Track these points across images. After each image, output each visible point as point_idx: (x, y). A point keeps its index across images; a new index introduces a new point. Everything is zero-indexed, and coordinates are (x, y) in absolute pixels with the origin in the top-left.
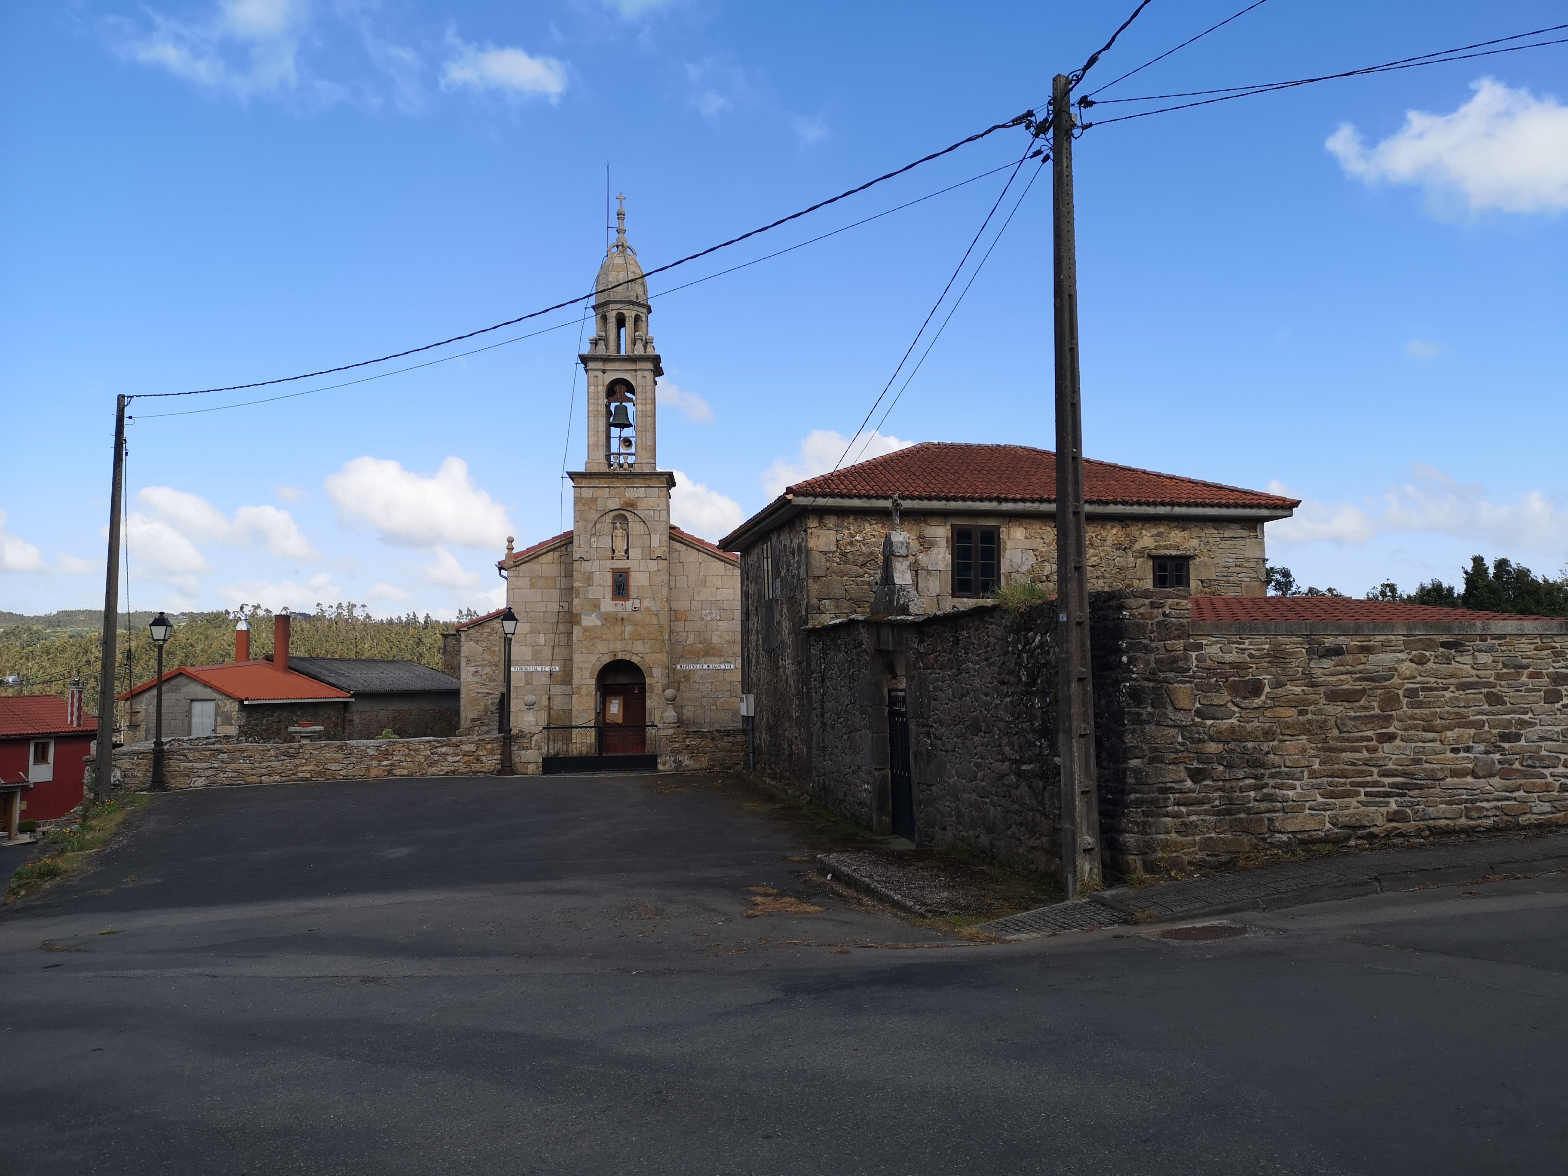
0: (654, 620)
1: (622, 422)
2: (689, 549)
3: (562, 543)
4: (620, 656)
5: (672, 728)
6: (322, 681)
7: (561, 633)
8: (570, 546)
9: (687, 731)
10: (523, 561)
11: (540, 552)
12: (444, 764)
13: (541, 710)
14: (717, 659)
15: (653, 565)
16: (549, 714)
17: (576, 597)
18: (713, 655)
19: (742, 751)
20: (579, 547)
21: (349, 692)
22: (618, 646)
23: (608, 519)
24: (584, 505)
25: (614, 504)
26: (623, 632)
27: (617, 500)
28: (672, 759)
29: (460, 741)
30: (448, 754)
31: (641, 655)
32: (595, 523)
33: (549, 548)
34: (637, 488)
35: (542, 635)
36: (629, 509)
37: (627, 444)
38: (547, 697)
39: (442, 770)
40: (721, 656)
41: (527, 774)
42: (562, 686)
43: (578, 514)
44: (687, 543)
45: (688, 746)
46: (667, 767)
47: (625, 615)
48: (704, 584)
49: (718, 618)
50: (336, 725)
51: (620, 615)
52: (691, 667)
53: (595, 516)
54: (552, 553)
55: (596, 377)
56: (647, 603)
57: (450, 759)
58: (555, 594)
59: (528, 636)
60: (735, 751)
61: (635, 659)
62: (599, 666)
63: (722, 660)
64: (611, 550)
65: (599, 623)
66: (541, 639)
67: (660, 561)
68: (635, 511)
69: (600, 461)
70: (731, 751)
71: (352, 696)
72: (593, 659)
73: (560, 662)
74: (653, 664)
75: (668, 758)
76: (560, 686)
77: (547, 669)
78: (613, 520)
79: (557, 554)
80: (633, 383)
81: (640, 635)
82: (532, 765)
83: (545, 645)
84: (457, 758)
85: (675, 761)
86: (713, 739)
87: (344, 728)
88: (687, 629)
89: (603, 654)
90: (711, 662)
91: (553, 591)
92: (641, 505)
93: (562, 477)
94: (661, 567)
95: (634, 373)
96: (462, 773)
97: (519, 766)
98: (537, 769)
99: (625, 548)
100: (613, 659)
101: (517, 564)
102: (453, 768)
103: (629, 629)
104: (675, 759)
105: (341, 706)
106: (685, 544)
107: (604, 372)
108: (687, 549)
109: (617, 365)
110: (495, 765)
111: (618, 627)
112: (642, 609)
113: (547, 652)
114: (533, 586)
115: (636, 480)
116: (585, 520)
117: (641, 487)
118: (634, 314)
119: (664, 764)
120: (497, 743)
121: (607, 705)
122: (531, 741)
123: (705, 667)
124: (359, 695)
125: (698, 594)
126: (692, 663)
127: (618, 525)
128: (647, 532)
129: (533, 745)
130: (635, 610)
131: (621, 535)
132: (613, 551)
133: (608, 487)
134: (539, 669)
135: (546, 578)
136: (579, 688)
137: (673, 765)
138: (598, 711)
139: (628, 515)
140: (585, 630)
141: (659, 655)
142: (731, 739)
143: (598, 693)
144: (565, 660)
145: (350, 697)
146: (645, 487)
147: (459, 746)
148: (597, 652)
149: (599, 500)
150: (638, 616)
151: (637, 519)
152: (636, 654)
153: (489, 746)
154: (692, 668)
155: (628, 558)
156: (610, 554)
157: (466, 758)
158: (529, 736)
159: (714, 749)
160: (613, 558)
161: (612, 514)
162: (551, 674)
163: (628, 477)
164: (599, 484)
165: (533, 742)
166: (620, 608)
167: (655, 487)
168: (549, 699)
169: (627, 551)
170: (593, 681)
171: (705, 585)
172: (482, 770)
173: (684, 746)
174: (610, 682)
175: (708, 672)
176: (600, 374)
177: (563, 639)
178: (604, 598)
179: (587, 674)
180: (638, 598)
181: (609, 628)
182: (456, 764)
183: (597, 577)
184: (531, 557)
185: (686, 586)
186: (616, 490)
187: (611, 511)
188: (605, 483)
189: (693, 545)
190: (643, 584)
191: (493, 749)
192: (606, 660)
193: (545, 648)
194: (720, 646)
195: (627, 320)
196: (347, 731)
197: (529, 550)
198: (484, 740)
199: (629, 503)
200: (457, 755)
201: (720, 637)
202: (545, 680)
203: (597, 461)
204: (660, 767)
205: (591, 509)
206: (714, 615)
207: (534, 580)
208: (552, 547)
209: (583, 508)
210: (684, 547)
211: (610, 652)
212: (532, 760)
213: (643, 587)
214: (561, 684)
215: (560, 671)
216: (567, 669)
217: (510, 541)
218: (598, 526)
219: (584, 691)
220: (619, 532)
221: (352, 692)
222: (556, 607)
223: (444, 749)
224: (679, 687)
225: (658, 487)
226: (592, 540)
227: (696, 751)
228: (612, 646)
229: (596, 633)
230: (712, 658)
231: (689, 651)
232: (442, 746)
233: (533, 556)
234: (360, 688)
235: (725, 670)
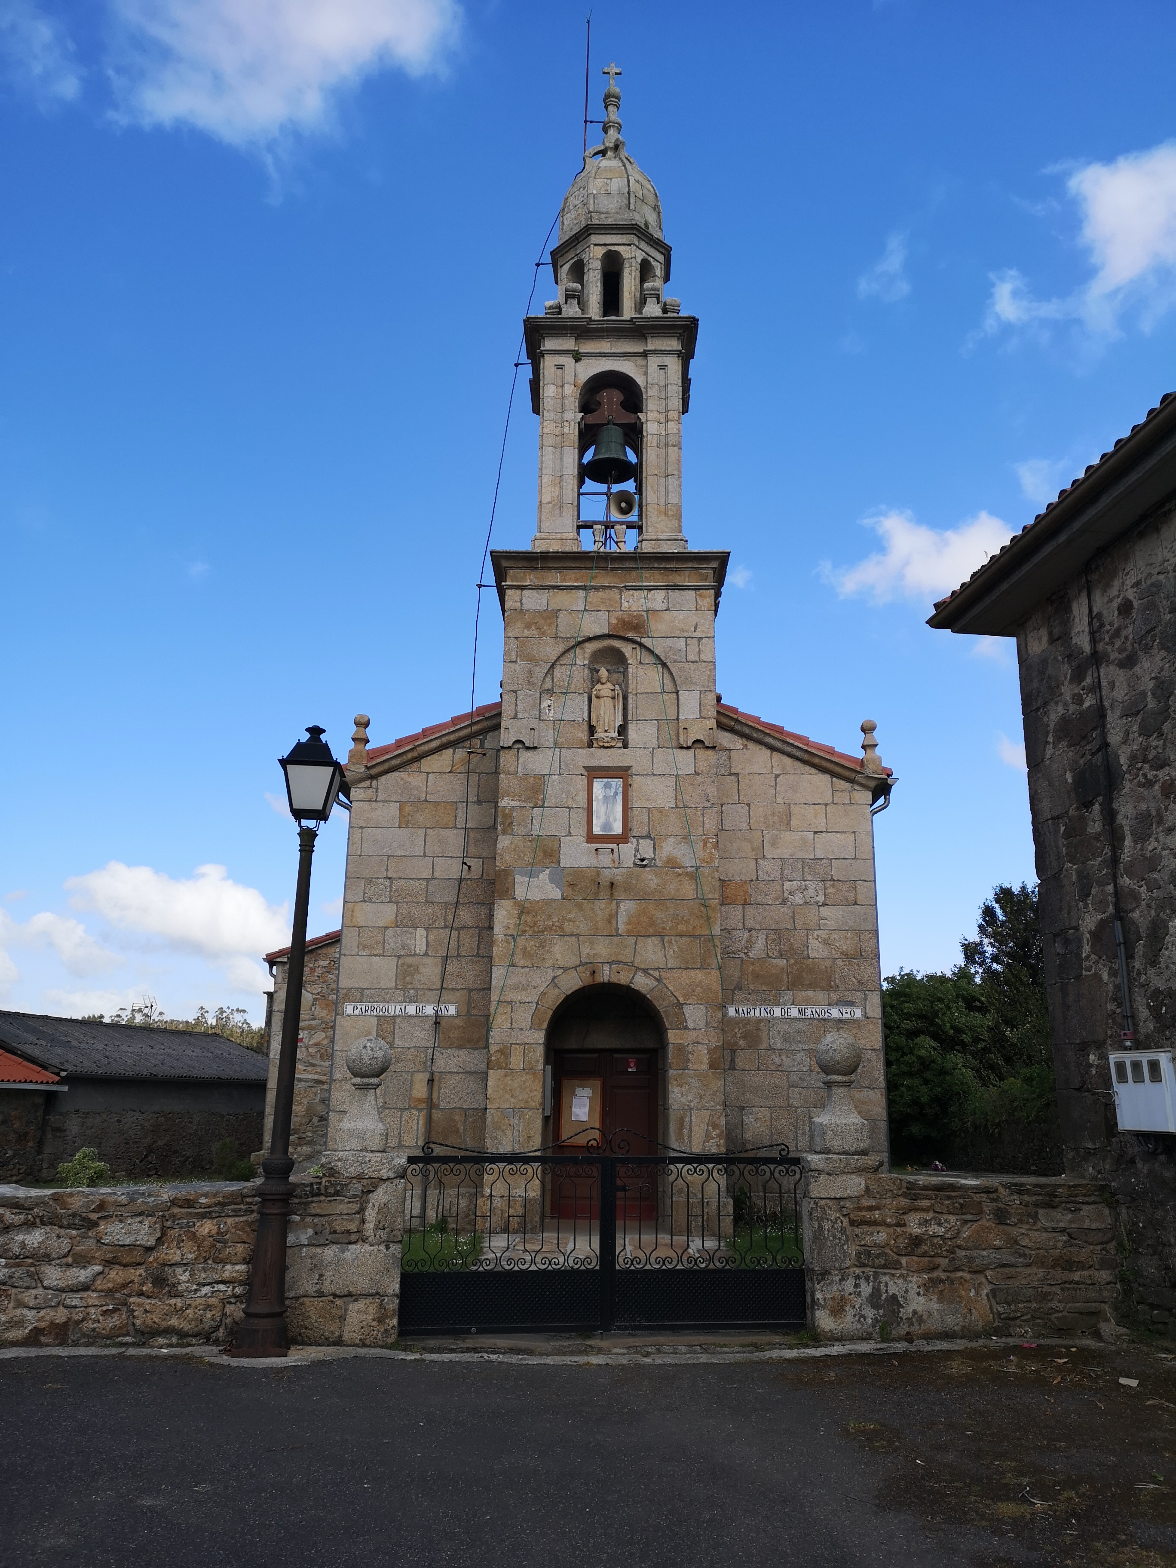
0: (688, 890)
1: (615, 456)
2: (751, 745)
3: (475, 728)
4: (606, 975)
5: (860, 1171)
7: (464, 925)
8: (489, 736)
9: (911, 1186)
10: (386, 766)
11: (425, 748)
12: (28, 1297)
13: (409, 1109)
14: (821, 996)
15: (685, 761)
16: (429, 1120)
17: (504, 832)
18: (813, 986)
19: (1104, 1264)
20: (515, 717)
21: (58, 1074)
22: (602, 949)
23: (582, 657)
24: (528, 626)
25: (595, 624)
26: (612, 917)
27: (603, 616)
28: (866, 1289)
29: (102, 1206)
30: (47, 1258)
31: (656, 974)
32: (552, 666)
33: (444, 740)
34: (650, 589)
35: (421, 932)
36: (630, 635)
37: (623, 505)
38: (426, 1076)
39: (19, 1323)
40: (829, 987)
41: (339, 1342)
42: (462, 1052)
43: (513, 644)
44: (747, 731)
45: (916, 1241)
46: (848, 1322)
47: (618, 875)
48: (786, 820)
49: (821, 899)
50: (22, 1138)
51: (607, 875)
52: (759, 1012)
53: (552, 650)
54: (450, 751)
55: (560, 367)
56: (670, 848)
57: (53, 1275)
58: (454, 839)
59: (390, 932)
60: (1081, 1266)
61: (642, 983)
62: (555, 998)
63: (834, 996)
64: (585, 727)
65: (556, 894)
66: (419, 940)
67: (701, 753)
68: (643, 640)
69: (565, 536)
70: (1069, 1265)
71: (63, 1081)
72: (541, 980)
73: (458, 994)
74: (685, 996)
75: (849, 1285)
76: (457, 1053)
77: (429, 1010)
78: (591, 662)
79: (461, 753)
80: (640, 380)
81: (652, 923)
82: (361, 1304)
83: (426, 954)
84: (83, 1275)
85: (874, 1300)
86: (1001, 1216)
87: (41, 1143)
88: (750, 923)
89: (565, 969)
90: (808, 1002)
91: (450, 834)
92: (657, 627)
93: (480, 586)
94: (702, 766)
95: (640, 361)
96: (93, 1338)
97: (313, 1309)
98: (380, 1320)
99: (619, 722)
100: (588, 981)
101: (373, 772)
102: (61, 1315)
103: (627, 908)
104: (876, 1293)
105: (40, 1100)
106: (742, 735)
107: (577, 357)
108: (745, 746)
109: (605, 346)
110: (225, 1302)
111: (602, 904)
112: (659, 863)
113: (430, 971)
114: (405, 821)
115: (646, 574)
116: (530, 659)
117: (657, 588)
118: (640, 256)
119: (837, 1311)
120: (236, 1214)
121: (565, 1100)
122: (362, 1211)
123: (794, 1012)
124: (76, 1080)
125: (773, 844)
126: (764, 1002)
127: (603, 673)
128: (669, 686)
129: (370, 1226)
130: (642, 863)
131: (610, 694)
132: (592, 730)
133: (584, 588)
134: (411, 1009)
135: (437, 804)
136: (505, 1052)
137: (870, 1313)
138: (547, 1113)
139: (627, 649)
140: (524, 909)
141: (699, 975)
142: (1063, 1219)
143: (549, 1067)
144: (470, 990)
145: (58, 1083)
146: (667, 588)
147: (95, 1224)
148: (549, 963)
149: (561, 615)
150: (650, 879)
151: (648, 659)
152: (645, 971)
153: (206, 1227)
154: (764, 1014)
155: (625, 746)
156: (584, 736)
157: (116, 1275)
158: (356, 1188)
159: (1006, 1257)
160: (590, 745)
161: (590, 647)
162: (437, 1023)
163: (627, 565)
164: (563, 580)
165: (371, 1214)
166: (605, 860)
167: (688, 588)
168: (431, 1081)
169: (622, 730)
170: (539, 1037)
171: (789, 824)
172: (174, 1322)
173: (902, 1242)
174: (572, 1043)
175: (800, 1025)
176: (568, 361)
177: (469, 942)
178: (570, 834)
179: (524, 1017)
180: (648, 837)
181: (580, 906)
182: (74, 1300)
183: (554, 790)
184: (405, 758)
185: (744, 826)
186: (601, 594)
187: (589, 639)
188: (577, 580)
189: (760, 736)
190: (660, 803)
191: (219, 1238)
192: (572, 983)
193: (428, 960)
194: (828, 963)
195: (627, 265)
197: (399, 743)
198: (189, 1203)
199: (630, 623)
200: (82, 1261)
201: (826, 943)
202: (422, 1036)
203: (559, 536)
204: (824, 1321)
205: (544, 634)
206: (811, 892)
207: (408, 809)
208: (452, 737)
209: (526, 633)
210: (737, 743)
211: (582, 964)
212: (363, 1284)
213: (661, 810)
214: (459, 1047)
215: (458, 1015)
216: (474, 1012)
217: (363, 724)
218: (557, 672)
219: (516, 1061)
220: (605, 689)
221: (64, 1074)
222: (454, 870)
223: (34, 1238)
224: (733, 1060)
225: (697, 589)
226: (545, 704)
227: (943, 1262)
228: (585, 950)
229: (550, 917)
230: (810, 993)
231: (757, 976)
232: (29, 1225)
233: (410, 756)
235: (840, 1021)
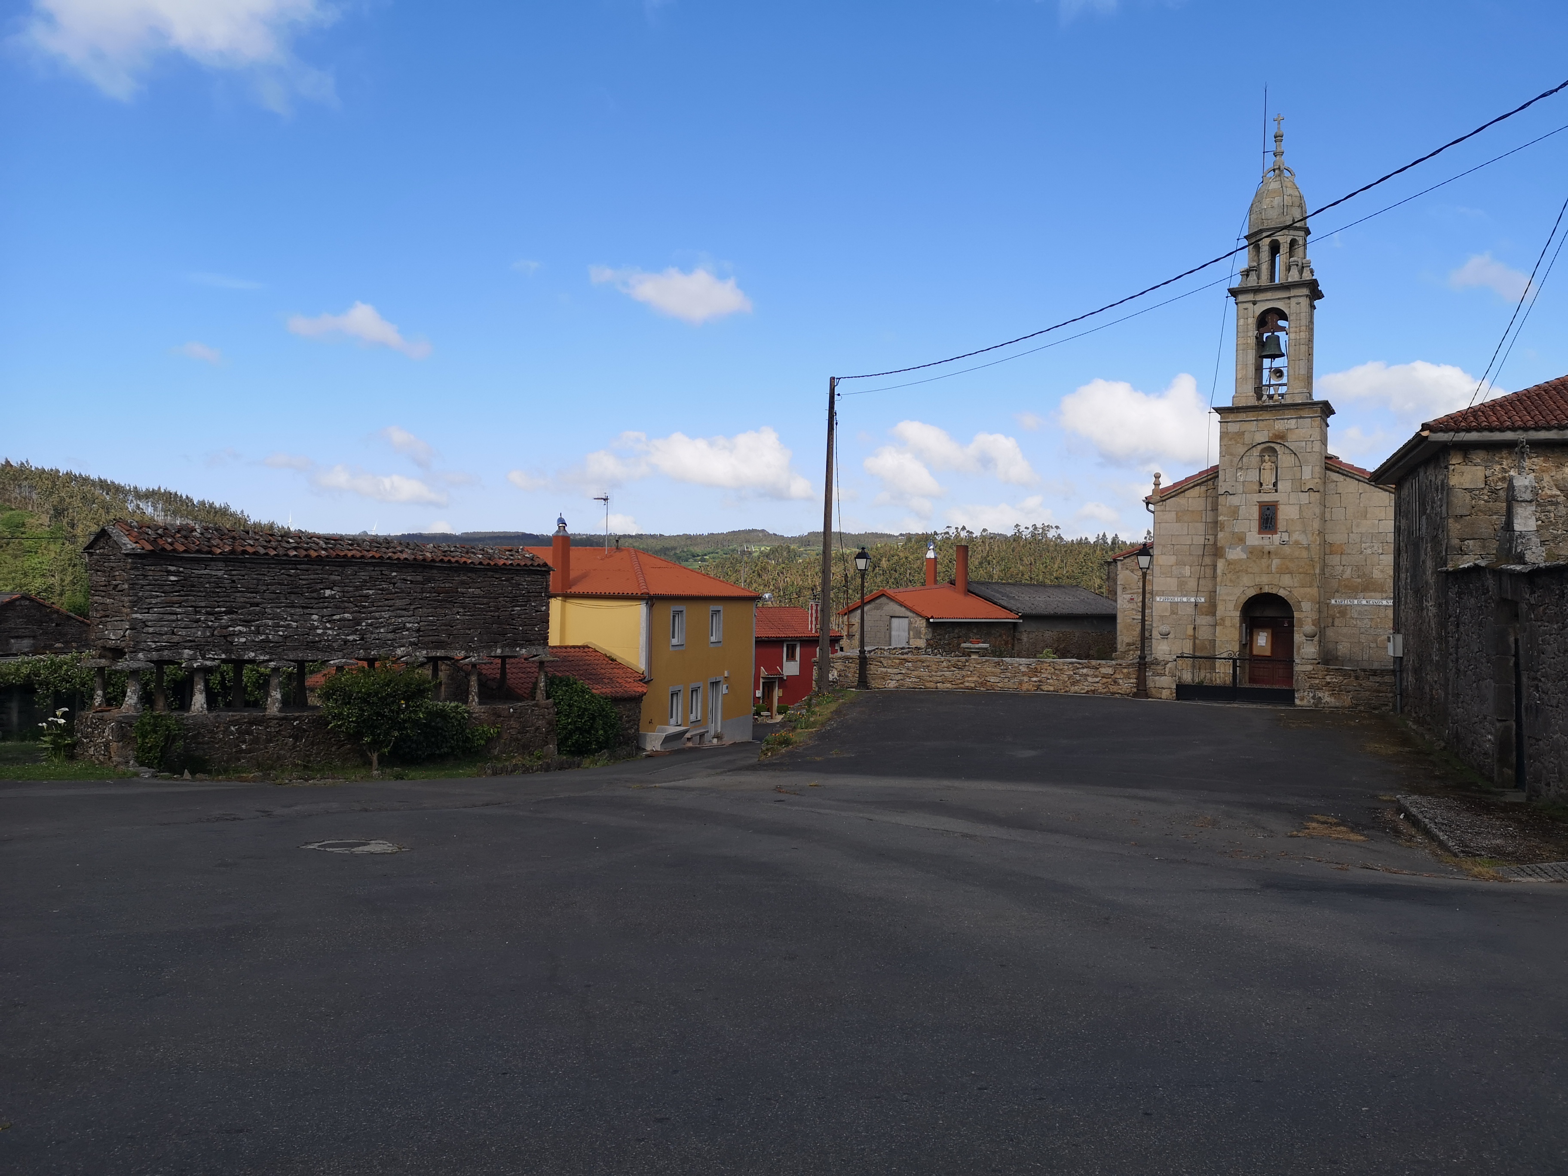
0: (1305, 554)
1: (1273, 353)
2: (1348, 479)
3: (1209, 477)
4: (1266, 590)
5: (1311, 664)
6: (995, 603)
7: (1207, 565)
8: (1217, 479)
9: (1328, 668)
10: (1169, 496)
11: (1186, 487)
12: (1085, 684)
13: (1186, 639)
14: (1378, 595)
15: (1304, 498)
16: (1194, 643)
17: (1221, 531)
18: (1375, 591)
19: (1390, 692)
20: (1225, 481)
21: (1017, 614)
22: (1264, 579)
23: (1256, 452)
24: (1230, 439)
25: (1262, 437)
26: (1269, 566)
27: (1266, 432)
28: (1311, 695)
29: (1099, 665)
30: (1088, 675)
31: (1289, 589)
32: (1242, 457)
33: (1195, 483)
34: (1288, 419)
35: (1187, 567)
36: (1279, 441)
37: (1278, 375)
38: (1193, 626)
39: (1084, 689)
40: (1382, 591)
41: (1161, 698)
42: (1208, 617)
43: (1224, 448)
44: (1345, 473)
45: (1329, 683)
46: (1305, 702)
47: (1272, 548)
48: (1364, 515)
49: (1380, 551)
50: (1006, 643)
51: (1267, 548)
52: (1347, 602)
53: (1241, 450)
54: (1199, 487)
55: (1246, 309)
56: (1296, 536)
57: (1090, 679)
58: (1201, 527)
59: (1174, 568)
60: (1382, 692)
61: (1282, 593)
62: (1244, 599)
63: (1384, 595)
64: (1258, 484)
65: (1245, 556)
66: (1187, 571)
67: (1312, 494)
68: (1285, 443)
69: (1248, 394)
70: (1379, 692)
71: (1020, 618)
72: (1238, 591)
73: (1205, 593)
74: (1302, 598)
75: (1306, 693)
76: (1205, 617)
77: (1193, 600)
78: (1260, 453)
79: (1203, 488)
80: (1286, 311)
81: (1287, 568)
82: (1166, 690)
83: (1190, 577)
84: (1097, 680)
85: (1314, 697)
86: (1357, 678)
87: (1013, 645)
88: (1343, 563)
89: (1249, 587)
90: (1371, 598)
91: (1199, 525)
92: (1291, 437)
93: (1210, 413)
94: (1312, 499)
95: (1287, 301)
96: (1101, 693)
97: (1154, 691)
98: (1171, 694)
99: (1274, 480)
100: (1258, 592)
101: (1163, 499)
102: (1093, 688)
103: (1276, 562)
104: (1314, 696)
105: (1011, 626)
106: (1343, 475)
107: (1254, 303)
108: (1345, 480)
109: (1269, 295)
110: (1131, 688)
111: (1265, 560)
112: (1291, 543)
113: (1192, 584)
114: (1178, 520)
115: (1287, 412)
116: (1231, 454)
117: (1292, 418)
118: (1289, 239)
119: (1302, 699)
120: (1132, 668)
121: (1255, 637)
122: (1165, 669)
123: (1364, 602)
125: (1357, 526)
126: (1349, 598)
127: (1267, 458)
128: (1298, 464)
129: (1167, 673)
130: (1283, 543)
131: (1270, 467)
132: (1261, 484)
133: (1257, 420)
134: (1185, 599)
135: (1193, 512)
136: (1223, 619)
137: (1312, 701)
138: (1244, 643)
139: (1277, 447)
140: (1229, 563)
141: (1308, 590)
142: (1378, 679)
143: (1244, 625)
144: (1210, 592)
145: (1018, 619)
146: (1297, 418)
147: (1098, 669)
148: (1242, 584)
149: (1246, 433)
150: (1287, 550)
151: (1287, 451)
152: (1284, 588)
153: (1125, 671)
154: (1349, 603)
155: (1276, 491)
156: (1257, 487)
157: (1105, 680)
158: (1163, 663)
159: (1358, 688)
160: (1260, 492)
161: (1260, 447)
162: (1196, 605)
163: (1277, 408)
164: (1247, 417)
165: (1167, 669)
166: (1266, 542)
167: (1307, 417)
168: (1194, 628)
169: (1275, 484)
170: (1238, 614)
171: (1366, 516)
172: (1119, 691)
173: (1324, 683)
174: (1258, 614)
175: (1366, 608)
176: (1250, 305)
177: (1209, 572)
178: (1250, 531)
179: (1231, 606)
180: (1286, 531)
181: (1255, 561)
182: (1095, 685)
183: (1242, 512)
184: (1177, 492)
185: (1343, 518)
186: (1265, 422)
187: (1259, 444)
188: (1254, 417)
189: (1352, 475)
190: (1292, 517)
191: (1129, 673)
192: (1252, 593)
193: (1190, 579)
194: (1382, 580)
195: (1281, 247)
196: (1016, 648)
197: (1175, 485)
198: (1120, 665)
199: (1278, 435)
200: (1096, 676)
201: (1382, 571)
202: (1190, 610)
203: (1245, 395)
204: (1297, 702)
205: (1238, 443)
206: (1376, 548)
207: (1180, 514)
208: (1199, 482)
209: (1230, 443)
210: (1342, 478)
211: (1256, 585)
212: (1165, 686)
213: (1292, 520)
214: (1206, 615)
215: (1206, 602)
216: (1212, 601)
217: (1157, 476)
218: (1244, 459)
219: (1228, 623)
220: (1267, 465)
221: (1020, 614)
222: (1201, 540)
223: (1085, 671)
224: (1333, 622)
225: (1311, 417)
226: (1239, 474)
227: (1337, 689)
228: (1257, 580)
229: (1241, 566)
230: (1373, 594)
231: (1346, 586)
232: (1083, 668)
233: (1180, 491)
234: (1028, 611)
235: (1387, 606)
